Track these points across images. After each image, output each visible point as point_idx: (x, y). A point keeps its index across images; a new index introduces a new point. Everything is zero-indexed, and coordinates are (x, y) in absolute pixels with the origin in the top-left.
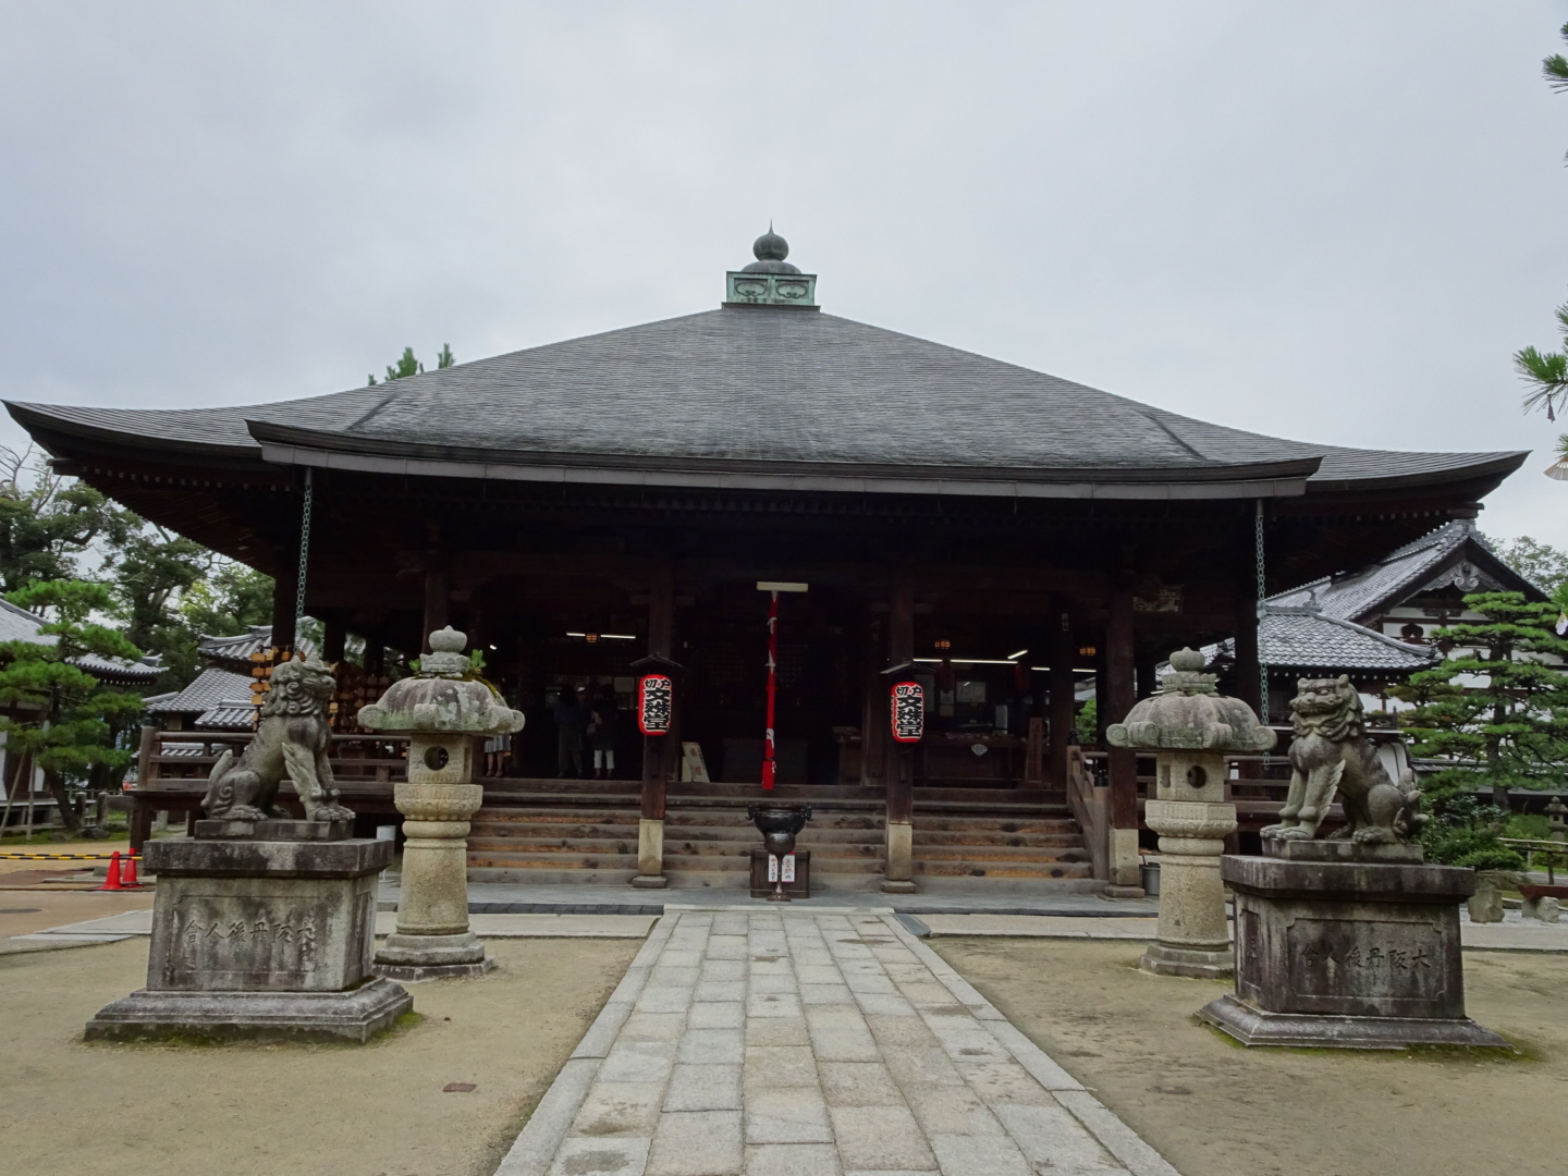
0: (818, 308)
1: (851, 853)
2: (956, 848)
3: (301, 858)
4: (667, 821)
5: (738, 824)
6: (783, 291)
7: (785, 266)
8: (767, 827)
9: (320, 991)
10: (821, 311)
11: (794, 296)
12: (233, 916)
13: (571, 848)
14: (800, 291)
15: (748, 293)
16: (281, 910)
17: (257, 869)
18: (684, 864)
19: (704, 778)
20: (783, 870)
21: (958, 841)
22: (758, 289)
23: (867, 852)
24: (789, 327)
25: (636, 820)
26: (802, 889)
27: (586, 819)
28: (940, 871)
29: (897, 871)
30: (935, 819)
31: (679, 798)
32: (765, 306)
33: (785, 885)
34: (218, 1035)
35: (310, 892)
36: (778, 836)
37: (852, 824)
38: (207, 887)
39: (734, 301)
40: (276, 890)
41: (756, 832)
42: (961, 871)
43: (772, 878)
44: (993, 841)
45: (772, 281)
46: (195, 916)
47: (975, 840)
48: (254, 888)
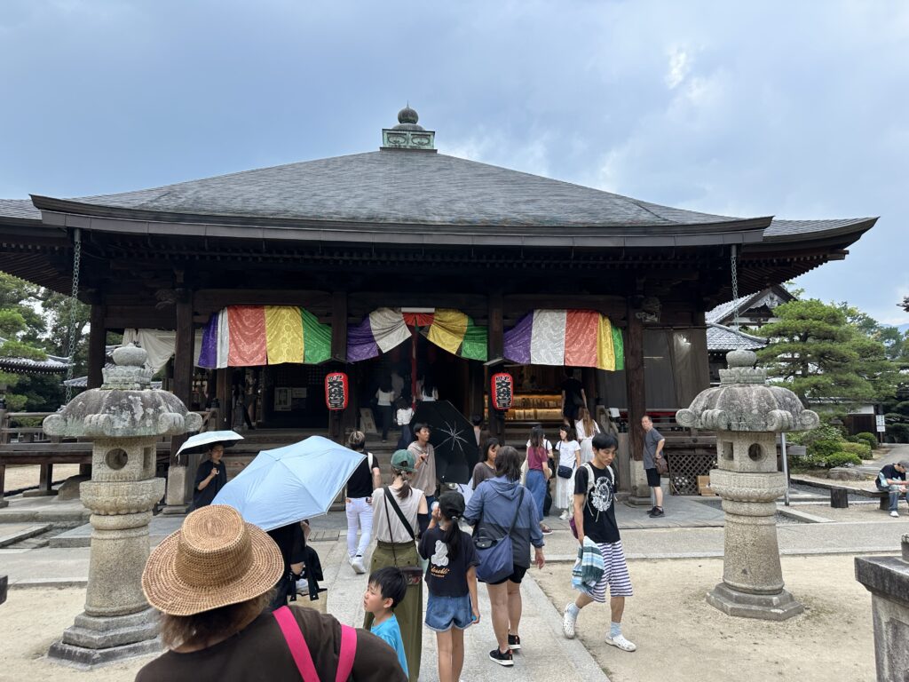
0: (436, 151)
6: (416, 141)
7: (415, 127)
10: (438, 152)
11: (422, 144)
14: (426, 141)
15: (396, 142)
22: (401, 140)
24: (419, 159)
32: (405, 150)
39: (387, 146)
45: (409, 135)
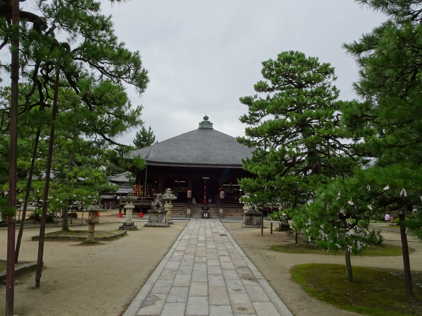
0: (213, 129)
1: (215, 213)
2: (229, 212)
3: (161, 212)
4: (191, 209)
5: (200, 209)
6: (208, 126)
7: (208, 121)
8: (204, 210)
9: (163, 223)
11: (209, 126)
12: (155, 217)
13: (178, 212)
14: (210, 126)
15: (202, 126)
16: (159, 216)
17: (157, 213)
18: (193, 215)
19: (196, 203)
20: (206, 215)
21: (230, 212)
22: (204, 125)
23: (217, 213)
24: (208, 131)
25: (187, 209)
26: (209, 217)
27: (180, 209)
28: (227, 215)
29: (221, 216)
30: (227, 209)
31: (192, 206)
32: (205, 128)
33: (206, 217)
34: (155, 226)
35: (162, 215)
36: (205, 211)
37: (216, 209)
38: (153, 214)
39: (200, 128)
40: (159, 214)
41: (202, 210)
42: (229, 216)
43: (204, 216)
44: (234, 212)
45: (206, 124)
46: (152, 217)
47: (232, 211)
48: (157, 214)
